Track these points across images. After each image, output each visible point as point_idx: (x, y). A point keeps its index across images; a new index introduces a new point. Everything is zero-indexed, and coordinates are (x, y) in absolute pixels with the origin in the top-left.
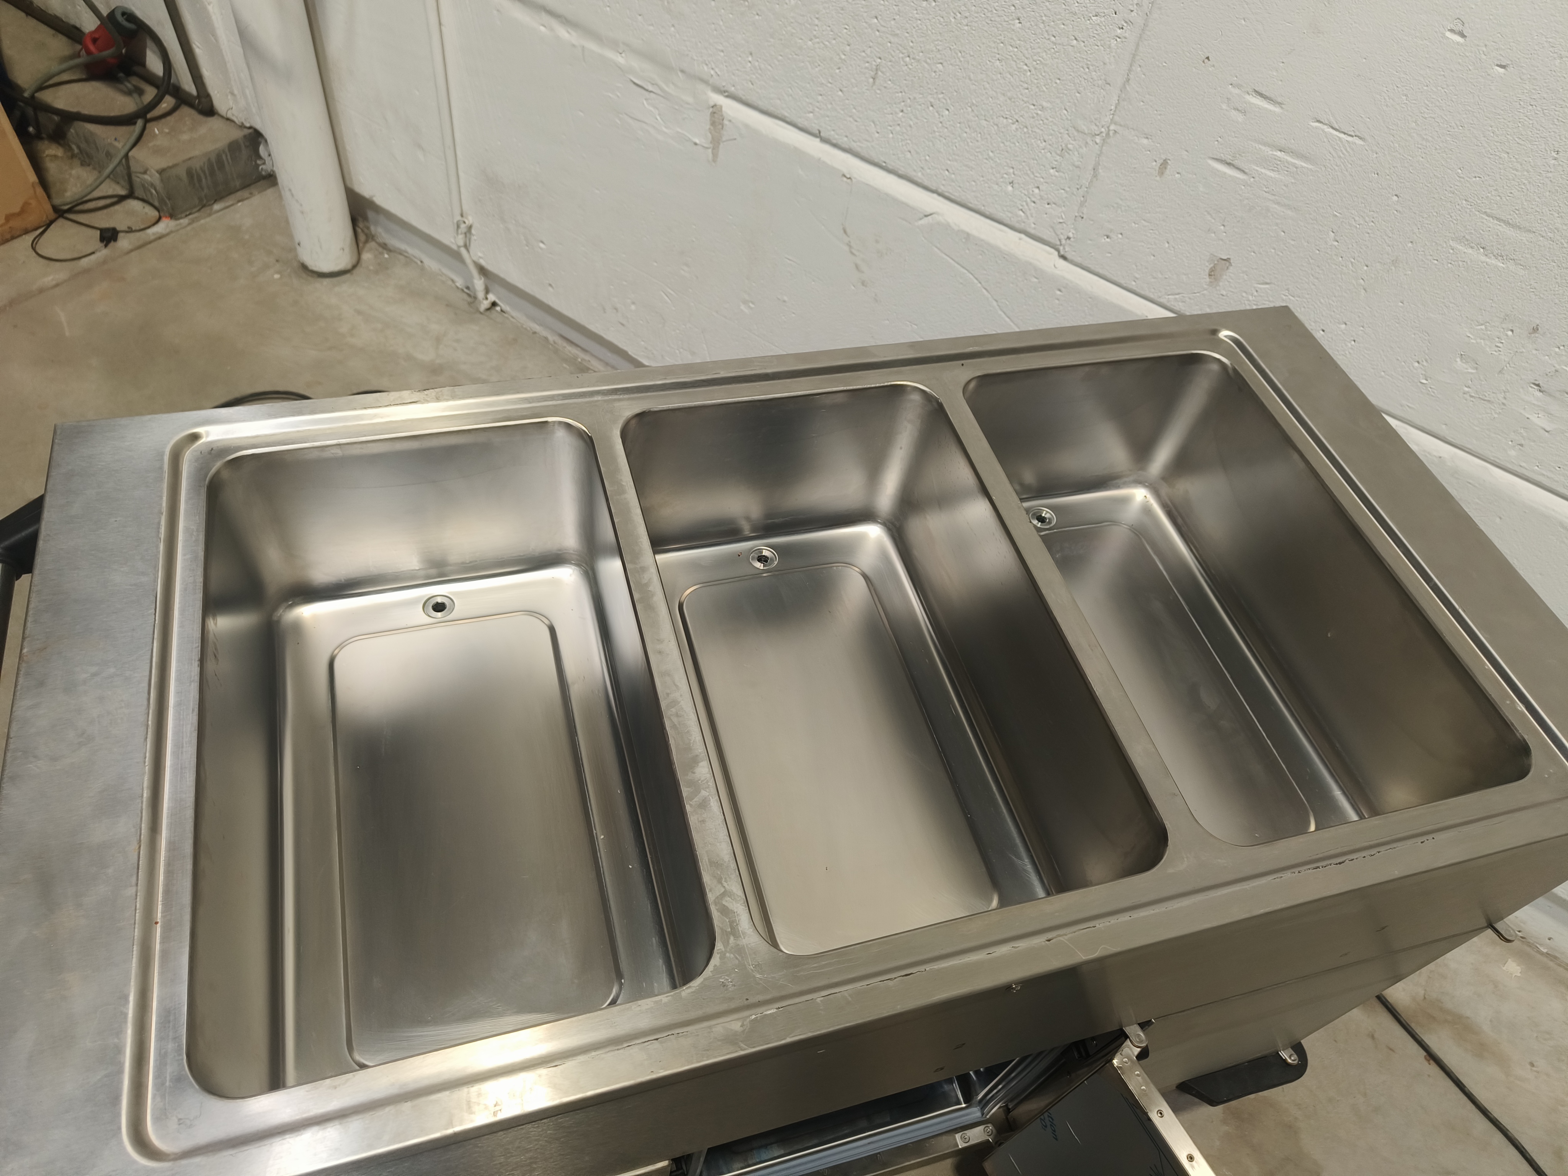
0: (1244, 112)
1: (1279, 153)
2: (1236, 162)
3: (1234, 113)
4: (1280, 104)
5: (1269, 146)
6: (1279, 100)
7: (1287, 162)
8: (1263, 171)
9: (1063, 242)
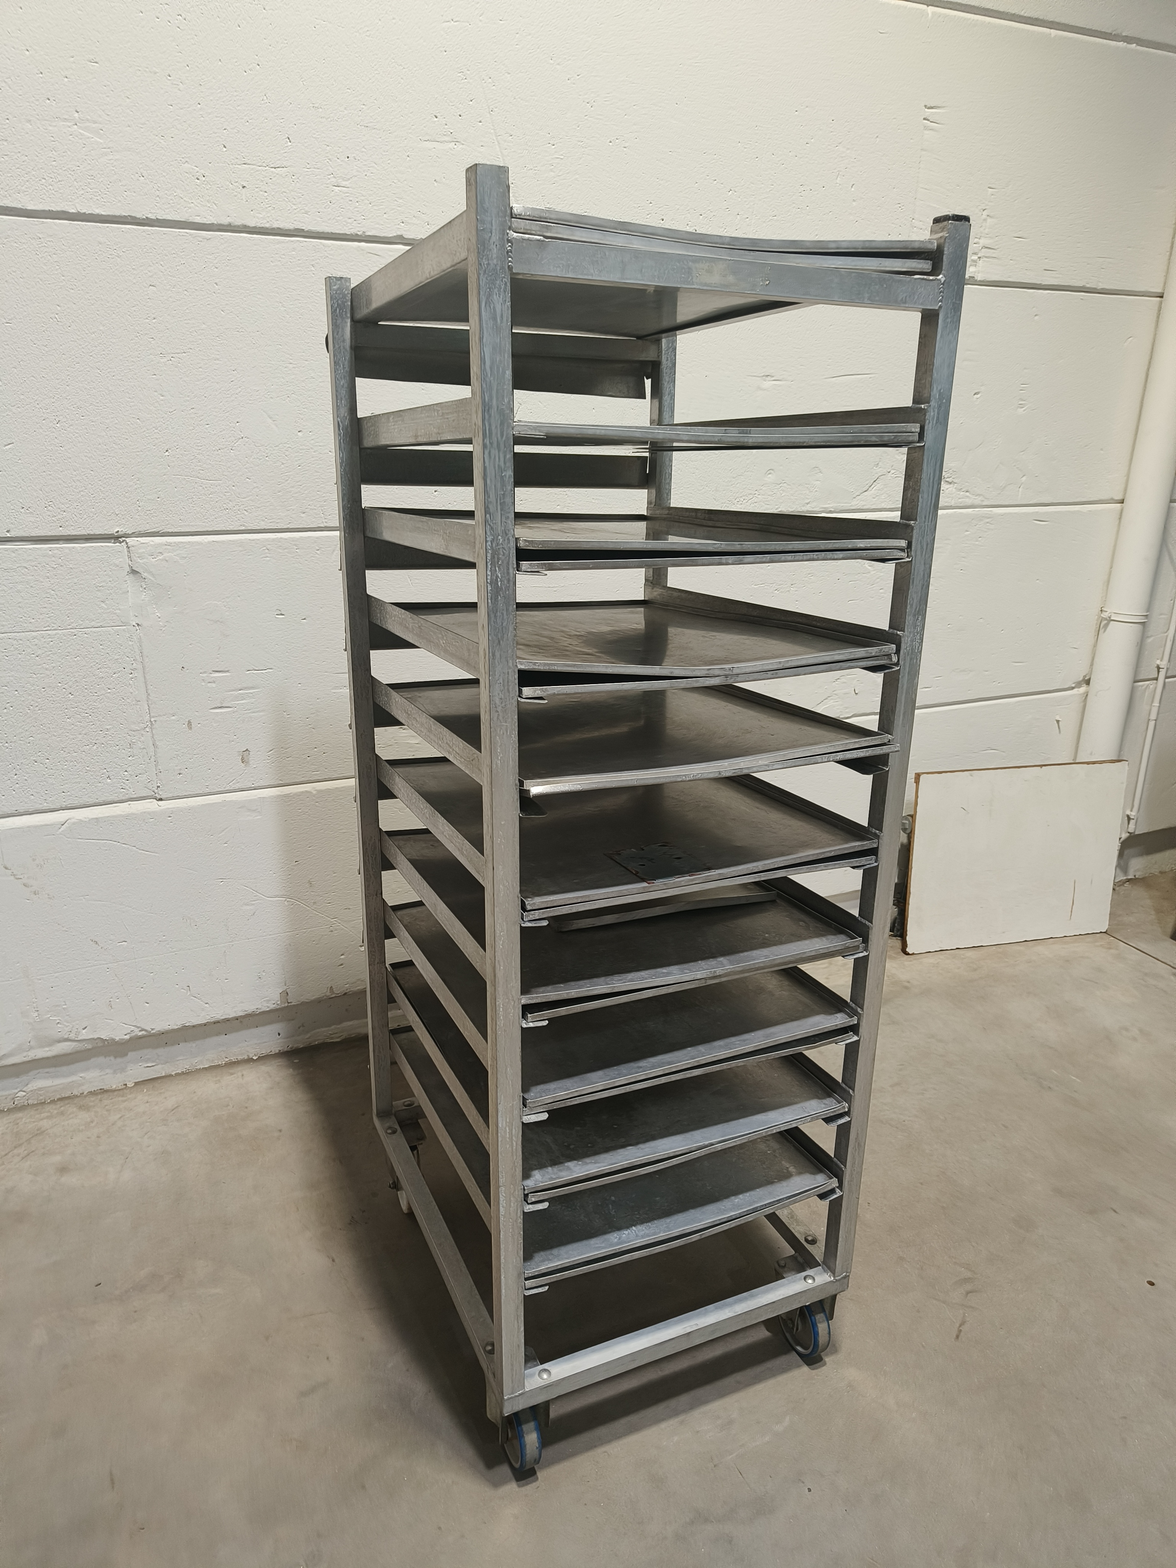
0: (214, 682)
1: (240, 692)
2: (223, 705)
3: (209, 684)
4: (228, 671)
5: (233, 691)
6: (226, 670)
7: (246, 693)
8: (238, 702)
9: (156, 791)
